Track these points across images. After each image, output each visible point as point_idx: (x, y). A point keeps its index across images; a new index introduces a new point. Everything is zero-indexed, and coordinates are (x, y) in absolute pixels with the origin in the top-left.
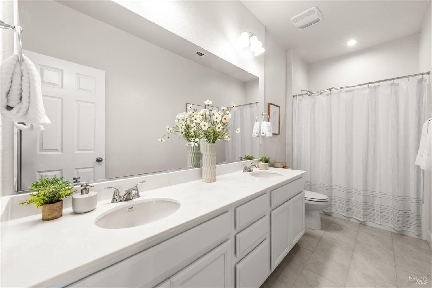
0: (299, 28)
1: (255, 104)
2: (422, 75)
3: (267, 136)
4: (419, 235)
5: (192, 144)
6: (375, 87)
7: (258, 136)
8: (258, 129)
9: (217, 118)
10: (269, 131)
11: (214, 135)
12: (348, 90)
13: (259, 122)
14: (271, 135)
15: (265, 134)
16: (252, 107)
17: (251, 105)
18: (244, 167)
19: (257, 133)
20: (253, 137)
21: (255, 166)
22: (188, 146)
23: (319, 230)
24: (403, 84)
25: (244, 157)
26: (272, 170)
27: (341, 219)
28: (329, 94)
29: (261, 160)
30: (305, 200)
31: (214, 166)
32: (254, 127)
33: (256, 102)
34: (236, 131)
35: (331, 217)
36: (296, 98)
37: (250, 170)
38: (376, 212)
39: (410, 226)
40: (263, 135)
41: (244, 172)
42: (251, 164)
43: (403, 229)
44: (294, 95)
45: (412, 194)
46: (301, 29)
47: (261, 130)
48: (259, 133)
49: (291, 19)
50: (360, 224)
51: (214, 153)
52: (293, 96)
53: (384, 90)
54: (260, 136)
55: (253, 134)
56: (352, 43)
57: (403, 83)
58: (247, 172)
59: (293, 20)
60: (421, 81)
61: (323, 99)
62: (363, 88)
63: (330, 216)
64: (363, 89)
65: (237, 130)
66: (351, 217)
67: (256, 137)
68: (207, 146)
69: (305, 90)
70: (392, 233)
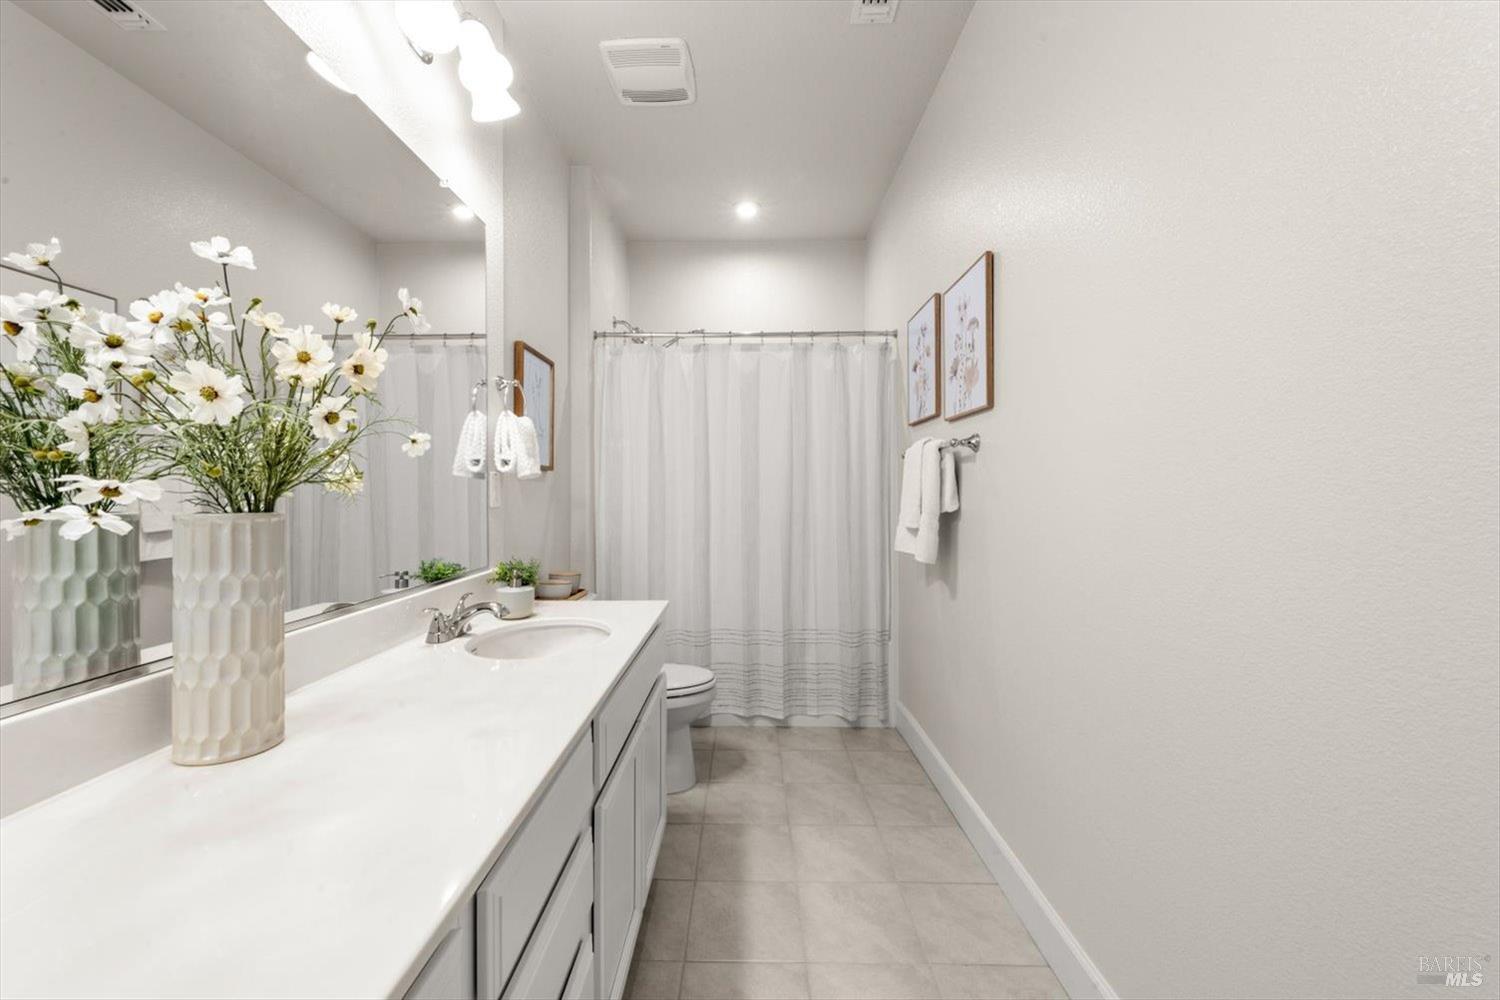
0: (626, 93)
1: (442, 341)
2: (864, 335)
3: (521, 474)
4: (885, 721)
5: (74, 523)
6: (807, 348)
7: (479, 476)
8: (484, 443)
9: (304, 359)
10: (530, 455)
11: (270, 465)
12: (751, 345)
13: (486, 412)
14: (538, 471)
15: (516, 466)
16: (427, 350)
17: (418, 342)
18: (431, 618)
19: (478, 461)
20: (456, 478)
21: (481, 608)
22: (18, 539)
23: (691, 789)
24: (854, 351)
25: (414, 568)
26: (550, 613)
27: (731, 729)
28: (700, 346)
29: (505, 578)
30: (668, 698)
31: (268, 650)
32: (462, 436)
33: (445, 335)
34: (406, 447)
35: (707, 729)
36: (604, 345)
37: (461, 630)
38: (809, 686)
39: (869, 703)
40: (506, 469)
41: (430, 641)
42: (463, 598)
43: (860, 714)
44: (595, 332)
45: (873, 624)
46: (630, 102)
47: (497, 450)
48: (486, 462)
49: (606, 44)
50: (778, 727)
51: (274, 569)
52: (592, 335)
53: (822, 359)
54: (492, 473)
55: (455, 466)
56: (746, 211)
57: (854, 347)
58: (449, 639)
59: (610, 52)
60: (885, 349)
61: (682, 359)
62: (779, 345)
63: (706, 727)
64: (781, 347)
65: (414, 441)
66: (757, 713)
67: (470, 476)
68: (214, 529)
69: (623, 322)
70: (841, 730)
